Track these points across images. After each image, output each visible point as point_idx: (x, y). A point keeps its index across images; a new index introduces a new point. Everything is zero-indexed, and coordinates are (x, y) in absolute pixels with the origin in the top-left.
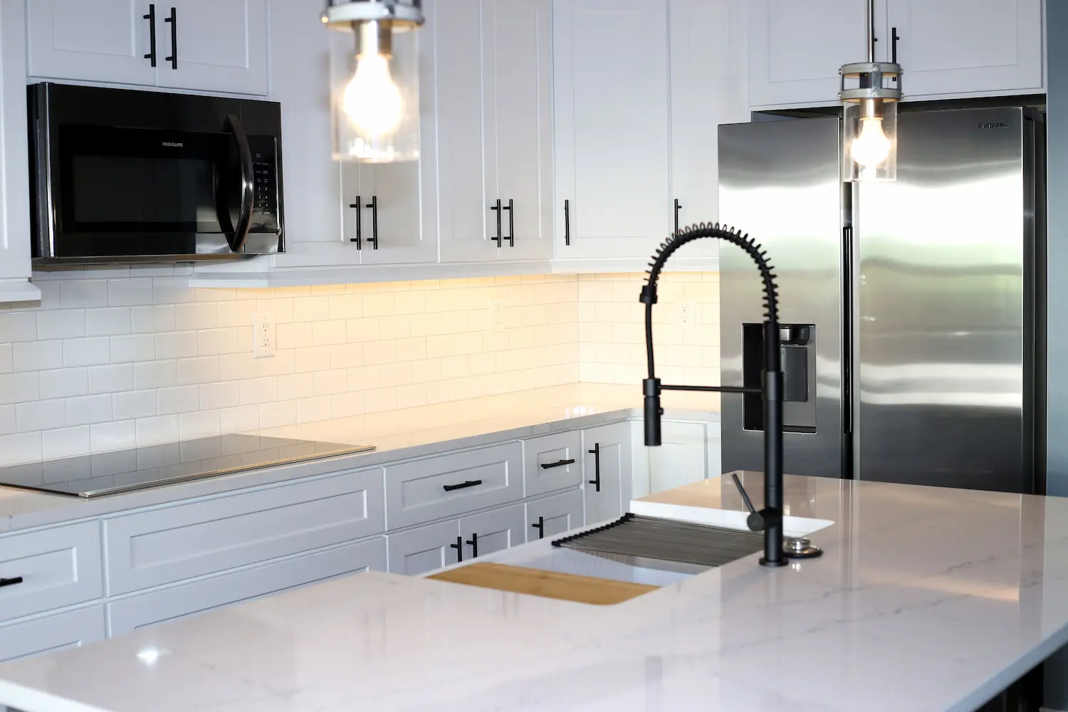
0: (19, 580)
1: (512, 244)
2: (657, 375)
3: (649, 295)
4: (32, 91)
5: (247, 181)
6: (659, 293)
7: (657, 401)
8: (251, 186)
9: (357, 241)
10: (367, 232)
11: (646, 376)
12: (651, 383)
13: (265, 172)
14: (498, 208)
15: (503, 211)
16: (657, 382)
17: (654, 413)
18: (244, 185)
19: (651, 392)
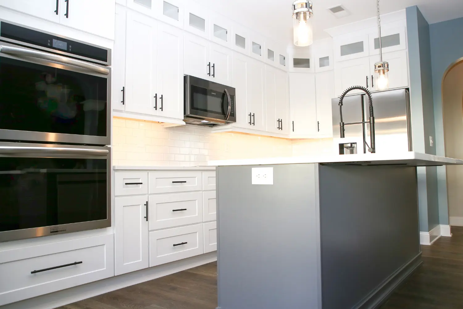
1: (282, 130)
4: (185, 77)
9: (250, 123)
10: (252, 122)
12: (342, 123)
13: (232, 104)
14: (279, 121)
15: (280, 122)
19: (342, 125)
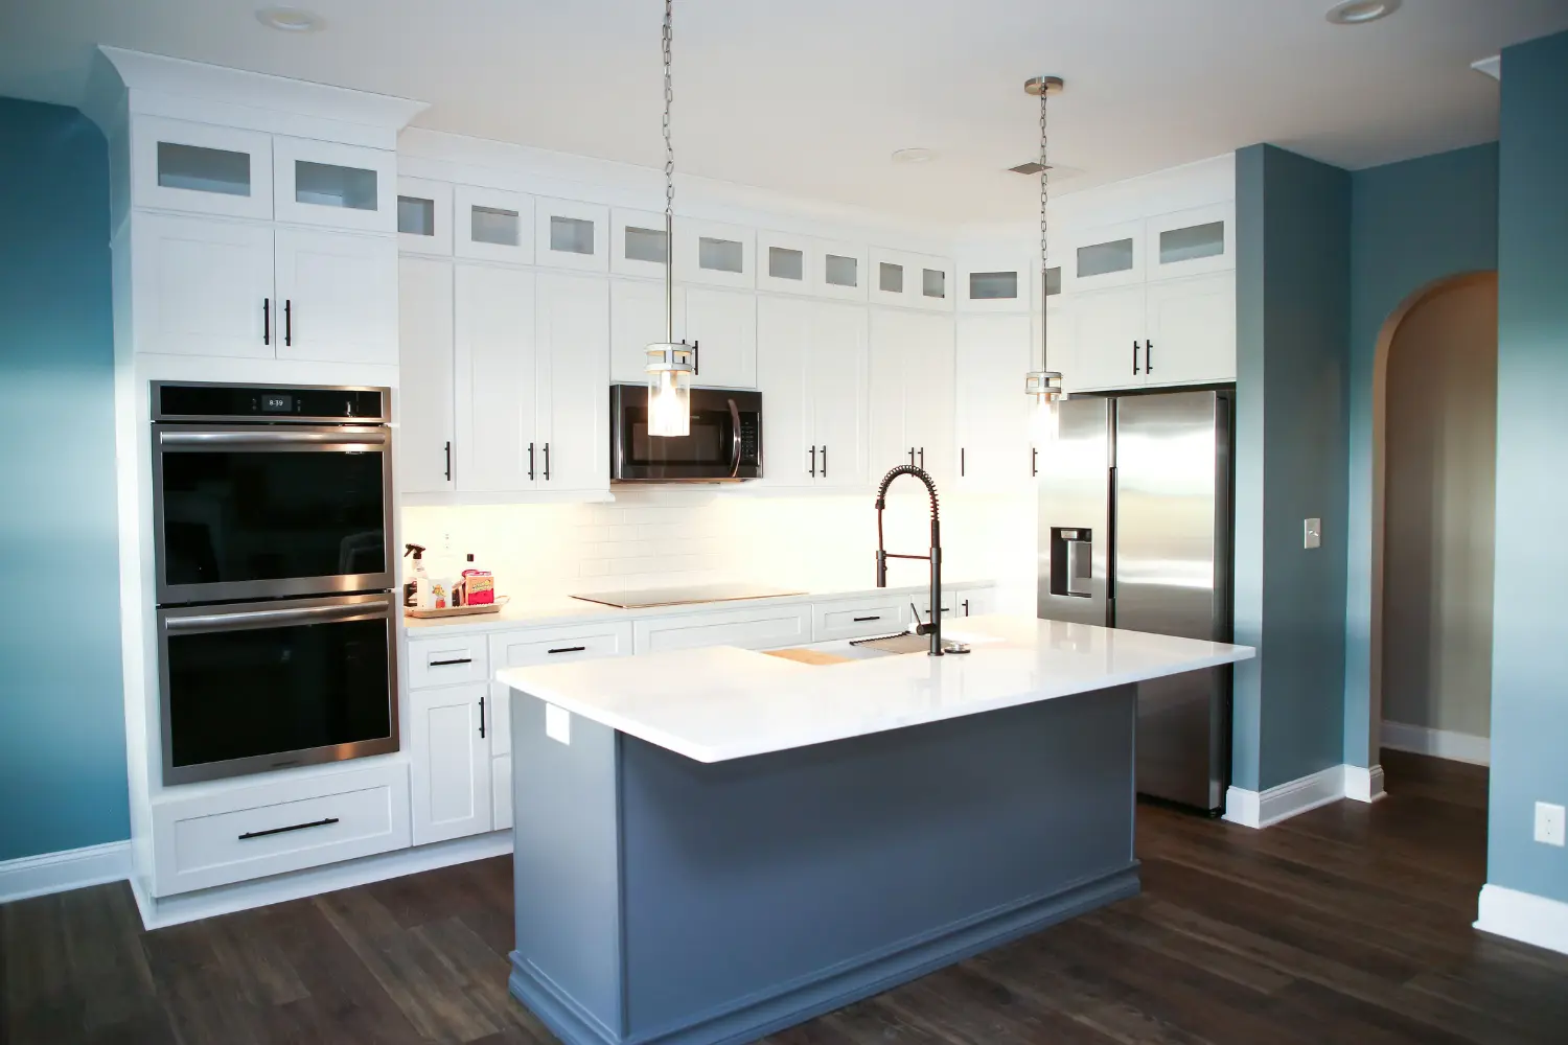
0: (583, 649)
2: (884, 549)
3: (881, 505)
4: (612, 389)
5: (738, 436)
6: (886, 503)
7: (884, 563)
8: (739, 440)
9: (813, 472)
10: (819, 468)
11: (878, 549)
13: (751, 432)
14: (912, 453)
15: (916, 455)
16: (884, 552)
17: (882, 569)
18: (735, 439)
19: (880, 557)
